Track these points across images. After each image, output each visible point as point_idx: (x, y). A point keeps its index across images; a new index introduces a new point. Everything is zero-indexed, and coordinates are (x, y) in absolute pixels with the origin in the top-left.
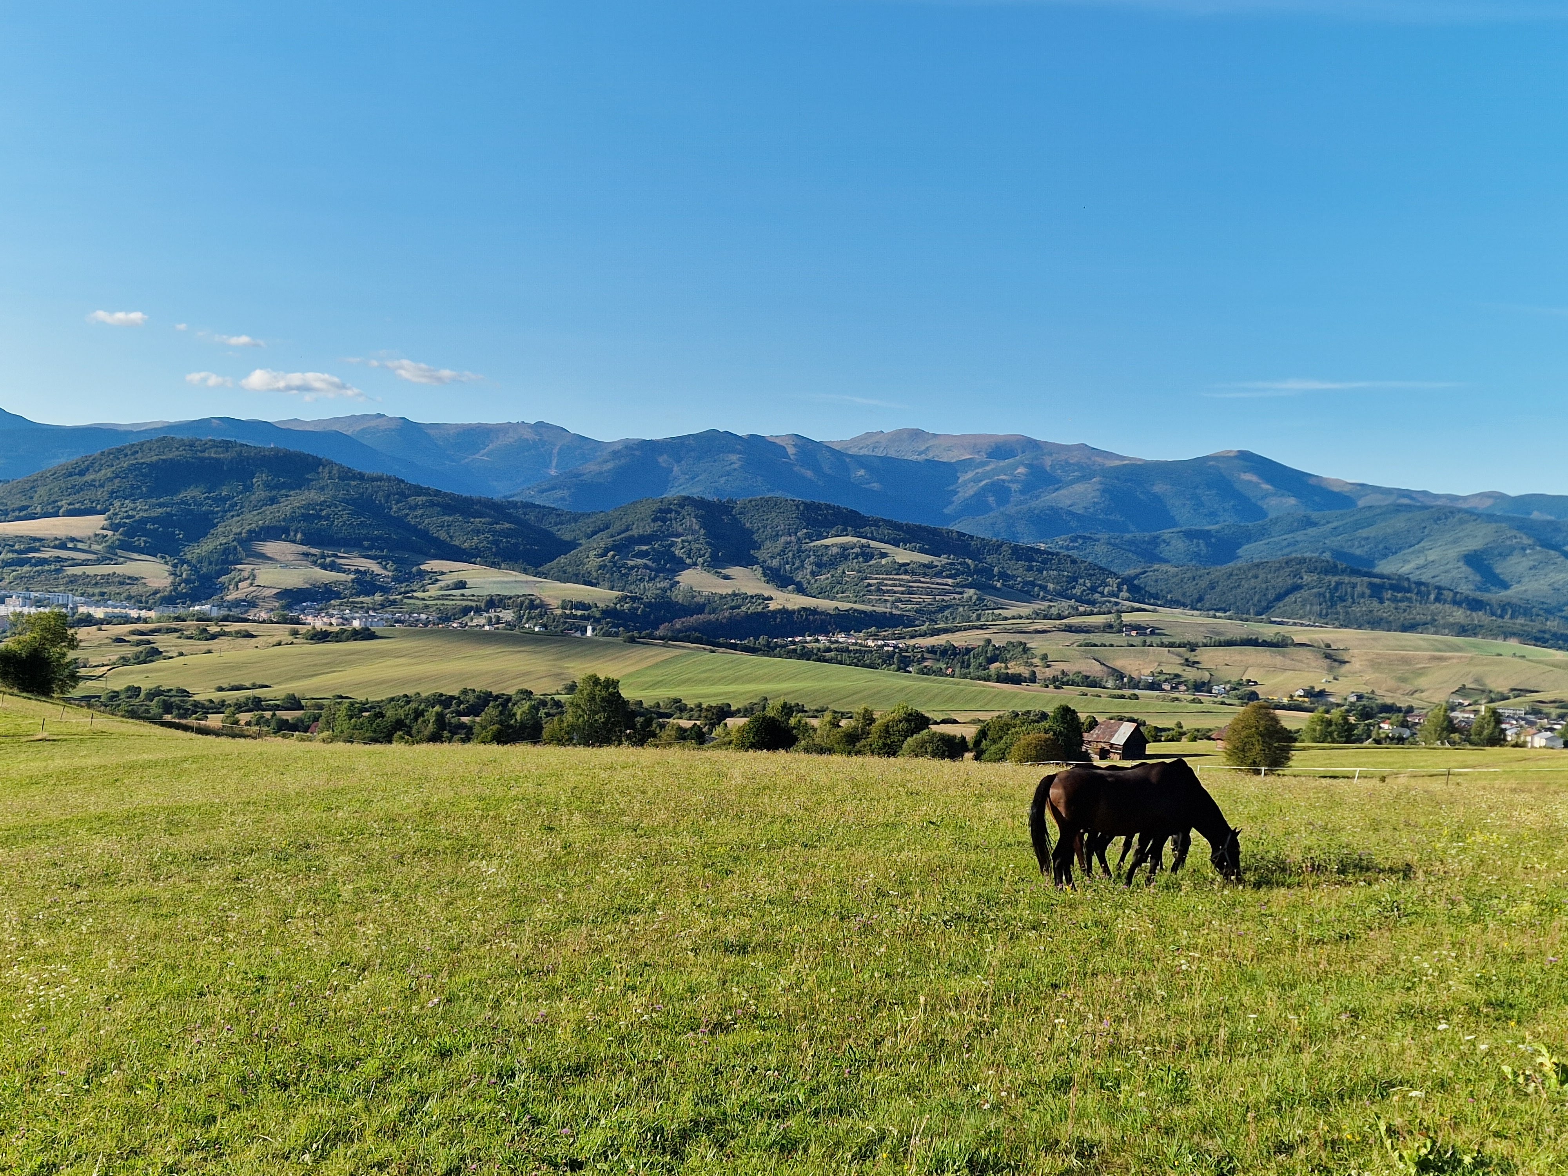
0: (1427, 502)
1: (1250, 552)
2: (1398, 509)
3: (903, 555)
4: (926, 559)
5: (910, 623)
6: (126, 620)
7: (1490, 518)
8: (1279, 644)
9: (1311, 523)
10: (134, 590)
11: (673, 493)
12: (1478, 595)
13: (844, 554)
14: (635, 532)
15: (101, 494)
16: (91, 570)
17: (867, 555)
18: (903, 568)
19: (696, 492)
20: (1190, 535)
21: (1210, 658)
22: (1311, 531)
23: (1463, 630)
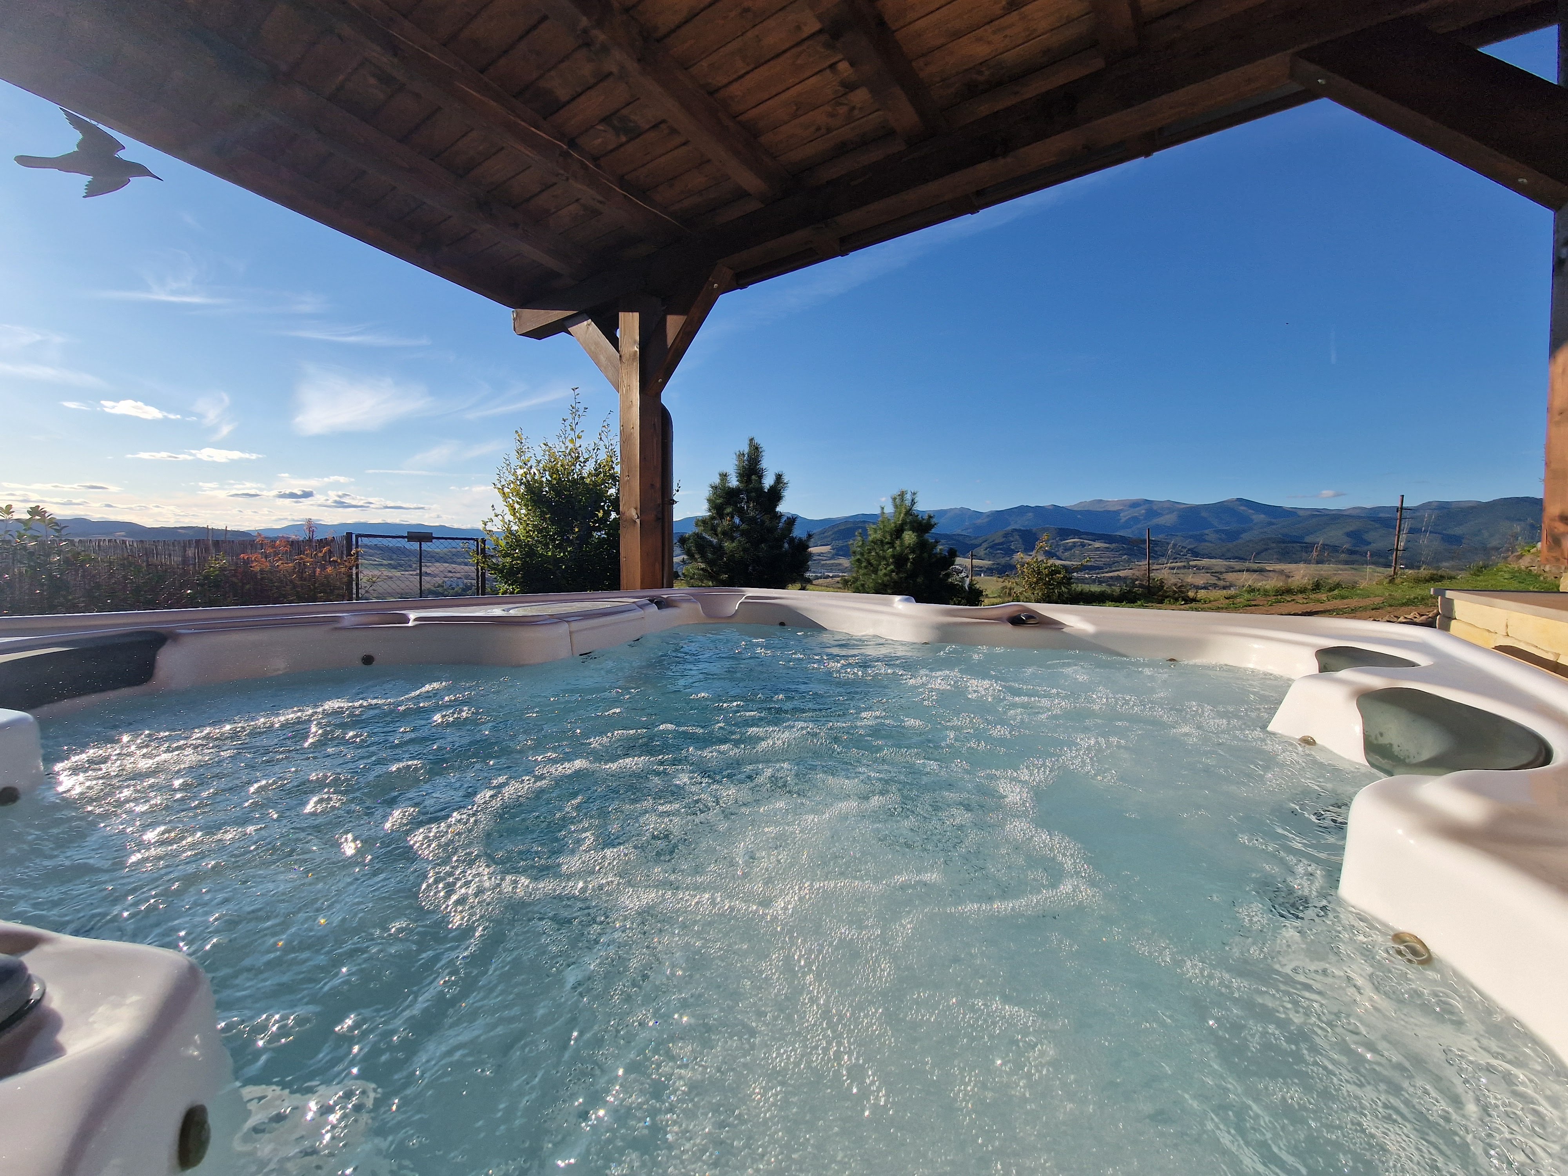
0: (1327, 512)
1: (1245, 536)
2: (1314, 516)
3: (1097, 545)
4: (1107, 545)
5: (1101, 568)
6: (839, 576)
7: (1359, 517)
8: (1261, 571)
9: (1273, 524)
10: (841, 567)
11: (1010, 528)
12: (1353, 549)
13: (1074, 545)
14: (996, 542)
15: (829, 539)
16: (828, 562)
17: (1083, 545)
18: (1098, 549)
19: (1017, 527)
20: (1217, 531)
21: (1231, 577)
22: (1274, 527)
23: (1346, 563)
